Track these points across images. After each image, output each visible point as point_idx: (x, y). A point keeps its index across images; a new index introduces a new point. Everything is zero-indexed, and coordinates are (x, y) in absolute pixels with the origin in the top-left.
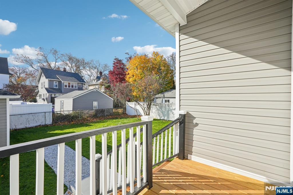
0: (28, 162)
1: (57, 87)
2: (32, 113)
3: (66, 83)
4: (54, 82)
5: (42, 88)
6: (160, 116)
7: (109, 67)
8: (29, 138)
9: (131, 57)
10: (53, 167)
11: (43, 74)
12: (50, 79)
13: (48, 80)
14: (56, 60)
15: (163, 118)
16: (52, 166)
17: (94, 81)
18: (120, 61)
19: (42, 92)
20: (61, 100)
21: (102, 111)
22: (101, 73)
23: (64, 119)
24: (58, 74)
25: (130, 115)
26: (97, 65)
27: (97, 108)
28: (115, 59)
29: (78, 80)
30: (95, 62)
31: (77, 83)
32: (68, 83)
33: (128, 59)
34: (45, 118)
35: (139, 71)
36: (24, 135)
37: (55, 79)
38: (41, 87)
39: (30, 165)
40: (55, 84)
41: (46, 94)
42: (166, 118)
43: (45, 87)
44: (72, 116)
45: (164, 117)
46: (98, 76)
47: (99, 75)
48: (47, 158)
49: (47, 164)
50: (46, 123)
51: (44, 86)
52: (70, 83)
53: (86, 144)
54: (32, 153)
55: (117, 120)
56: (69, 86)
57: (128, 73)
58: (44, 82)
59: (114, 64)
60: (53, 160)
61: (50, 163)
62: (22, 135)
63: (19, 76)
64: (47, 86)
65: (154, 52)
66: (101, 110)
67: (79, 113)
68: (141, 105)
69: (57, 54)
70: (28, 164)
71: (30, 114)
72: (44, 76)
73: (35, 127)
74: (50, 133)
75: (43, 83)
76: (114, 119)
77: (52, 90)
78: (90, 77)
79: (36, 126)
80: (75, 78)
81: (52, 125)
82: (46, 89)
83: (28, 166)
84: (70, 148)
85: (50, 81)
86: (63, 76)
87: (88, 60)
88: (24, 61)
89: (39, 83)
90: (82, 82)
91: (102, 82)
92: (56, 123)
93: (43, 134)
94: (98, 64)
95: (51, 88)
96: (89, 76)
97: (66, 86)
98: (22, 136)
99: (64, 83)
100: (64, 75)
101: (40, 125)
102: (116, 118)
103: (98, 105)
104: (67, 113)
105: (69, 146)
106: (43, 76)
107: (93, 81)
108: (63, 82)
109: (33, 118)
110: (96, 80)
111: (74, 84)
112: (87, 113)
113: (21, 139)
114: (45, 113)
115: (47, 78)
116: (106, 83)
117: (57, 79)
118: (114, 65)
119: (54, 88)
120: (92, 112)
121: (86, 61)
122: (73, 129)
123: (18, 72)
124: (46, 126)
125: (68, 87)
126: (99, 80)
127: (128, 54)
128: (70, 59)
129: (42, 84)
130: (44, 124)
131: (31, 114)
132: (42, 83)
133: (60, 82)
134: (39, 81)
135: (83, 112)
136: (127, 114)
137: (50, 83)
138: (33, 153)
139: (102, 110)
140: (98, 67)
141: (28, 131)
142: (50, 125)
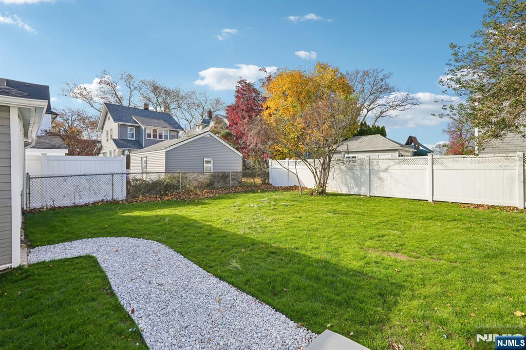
0: (63, 289)
1: (133, 138)
2: (86, 173)
3: (149, 130)
4: (129, 128)
5: (107, 141)
6: (348, 187)
7: (223, 105)
8: (77, 224)
9: (270, 76)
10: (136, 313)
11: (109, 115)
12: (121, 123)
13: (118, 124)
14: (131, 91)
15: (355, 191)
16: (133, 311)
17: (197, 127)
18: (249, 85)
19: (109, 146)
20: (143, 156)
21: (224, 177)
22: (210, 113)
23: (150, 190)
24: (136, 115)
25: (280, 186)
26: (202, 100)
27: (212, 171)
28: (240, 82)
29: (170, 124)
30: (198, 96)
31: (168, 129)
32: (153, 130)
33: (264, 81)
34: (113, 185)
35: (289, 99)
36: (68, 219)
37: (130, 122)
38: (106, 138)
39: (66, 300)
40: (130, 132)
41: (115, 150)
42: (364, 191)
43: (113, 138)
44: (165, 183)
45: (360, 189)
46: (204, 119)
47: (207, 118)
48: (116, 280)
49: (117, 300)
50: (115, 198)
51: (112, 135)
52: (156, 130)
53: (212, 243)
54: (78, 263)
55: (256, 194)
56: (155, 136)
57: (266, 107)
58: (111, 130)
59: (237, 92)
60: (134, 288)
61: (127, 297)
62: (64, 219)
63: (71, 125)
64: (116, 137)
65: (319, 64)
66: (220, 175)
67: (179, 178)
68: (309, 164)
69: (133, 80)
70: (61, 297)
71: (82, 175)
72: (111, 118)
73: (92, 204)
74: (123, 216)
75: (109, 131)
76: (249, 193)
77: (125, 143)
78: (190, 123)
79: (94, 203)
80: (165, 121)
81: (126, 200)
82: (114, 140)
83: (60, 303)
84: (173, 253)
85: (121, 126)
86: (144, 118)
87: (186, 91)
88: (78, 96)
89: (102, 132)
90: (177, 128)
91: (215, 127)
92: (134, 197)
93: (109, 217)
94: (204, 99)
95: (123, 140)
96: (188, 120)
97: (149, 136)
98: (62, 220)
99: (145, 129)
100: (147, 116)
101: (103, 200)
102: (253, 192)
103: (214, 167)
104: (154, 177)
105: (171, 247)
106: (109, 119)
107: (195, 128)
108: (143, 128)
109: (88, 185)
110: (201, 127)
111: (163, 131)
112: (194, 179)
113: (60, 227)
114: (112, 174)
115: (115, 120)
116: (222, 128)
117: (132, 123)
118: (237, 94)
119: (129, 139)
120: (204, 178)
121: (182, 93)
122: (171, 209)
123: (70, 118)
124: (114, 203)
125: (152, 138)
126: (206, 126)
127: (265, 71)
128: (155, 89)
129: (108, 133)
130: (109, 198)
131: (84, 175)
132: (107, 131)
133: (138, 128)
134: (102, 129)
135: (186, 177)
136: (271, 185)
137: (122, 128)
138: (81, 262)
139: (223, 175)
140: (203, 103)
141: (77, 212)
142: (123, 201)
